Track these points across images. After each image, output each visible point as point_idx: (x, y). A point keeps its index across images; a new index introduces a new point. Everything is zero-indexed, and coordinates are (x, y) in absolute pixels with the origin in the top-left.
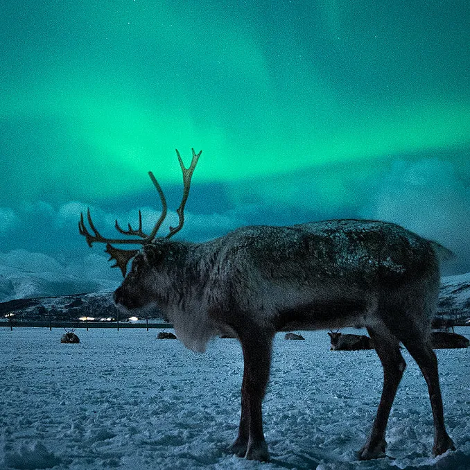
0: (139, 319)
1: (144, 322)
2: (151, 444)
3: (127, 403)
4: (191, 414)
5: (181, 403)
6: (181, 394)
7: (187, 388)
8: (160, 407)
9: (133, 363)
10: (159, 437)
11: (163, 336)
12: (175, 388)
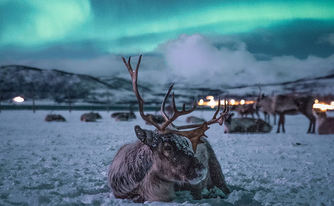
0: (25, 100)
1: (30, 103)
2: (31, 189)
3: (13, 169)
4: (64, 174)
5: (58, 168)
6: (59, 163)
7: (65, 159)
8: (39, 171)
9: (17, 142)
10: (37, 185)
11: (51, 118)
12: (54, 159)
